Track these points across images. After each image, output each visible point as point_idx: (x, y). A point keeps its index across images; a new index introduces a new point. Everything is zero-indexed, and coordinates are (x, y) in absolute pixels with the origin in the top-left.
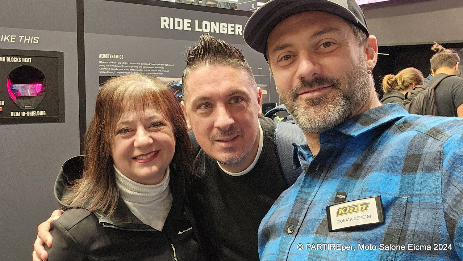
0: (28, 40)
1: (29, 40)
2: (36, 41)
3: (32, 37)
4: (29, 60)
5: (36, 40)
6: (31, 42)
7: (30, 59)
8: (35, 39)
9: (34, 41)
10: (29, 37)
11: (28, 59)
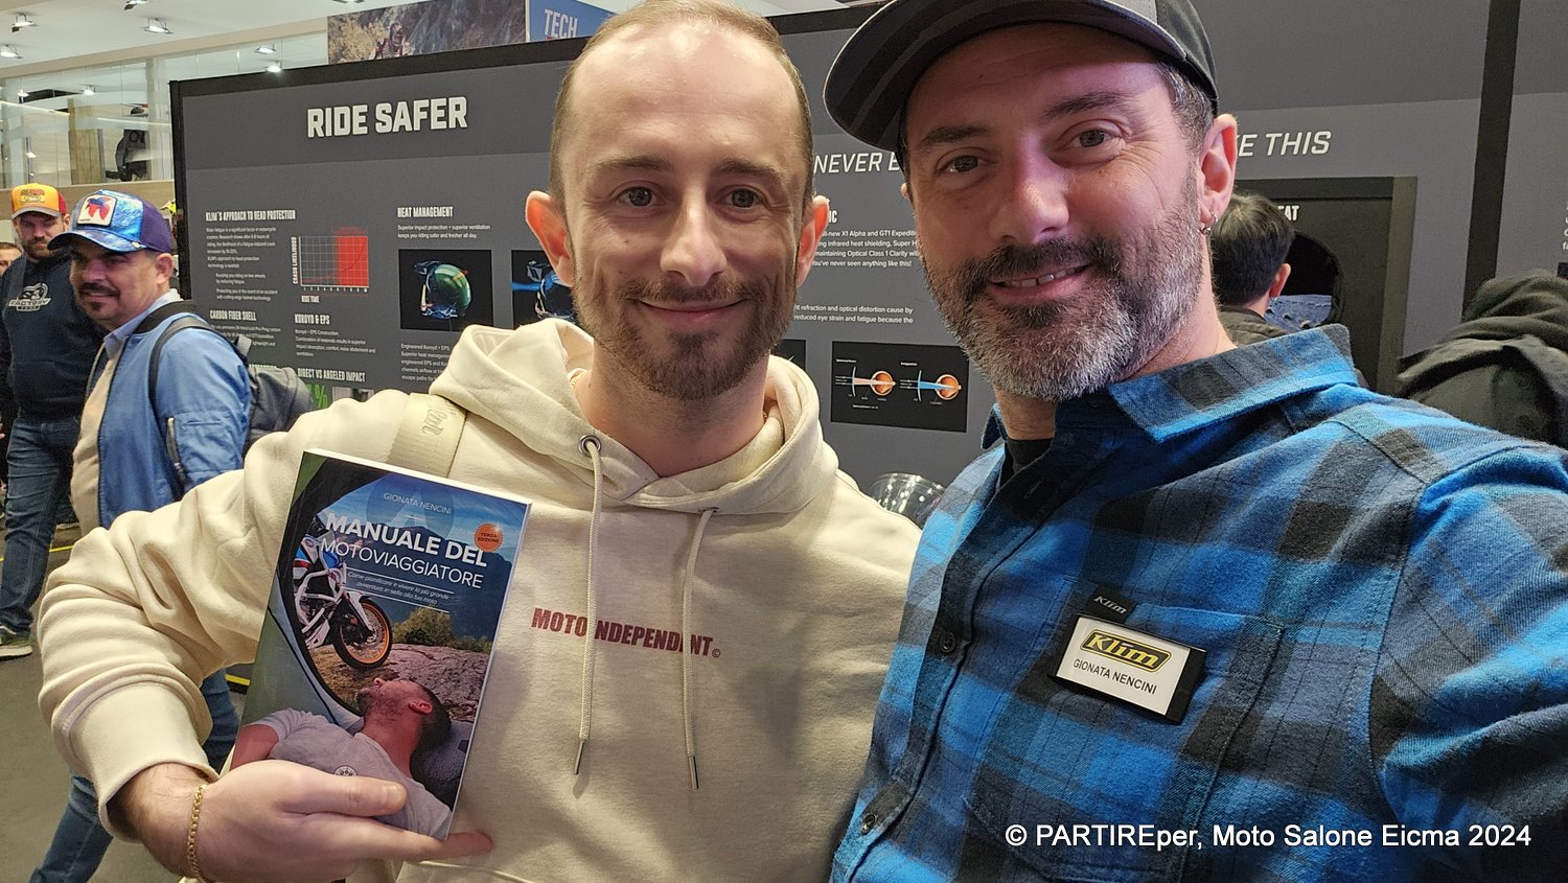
0: (1294, 146)
1: (1297, 144)
2: (1322, 147)
3: (1309, 134)
4: (1292, 211)
5: (1320, 142)
6: (1304, 152)
7: (1296, 208)
8: (1316, 140)
9: (1314, 148)
10: (1300, 134)
11: (1288, 208)
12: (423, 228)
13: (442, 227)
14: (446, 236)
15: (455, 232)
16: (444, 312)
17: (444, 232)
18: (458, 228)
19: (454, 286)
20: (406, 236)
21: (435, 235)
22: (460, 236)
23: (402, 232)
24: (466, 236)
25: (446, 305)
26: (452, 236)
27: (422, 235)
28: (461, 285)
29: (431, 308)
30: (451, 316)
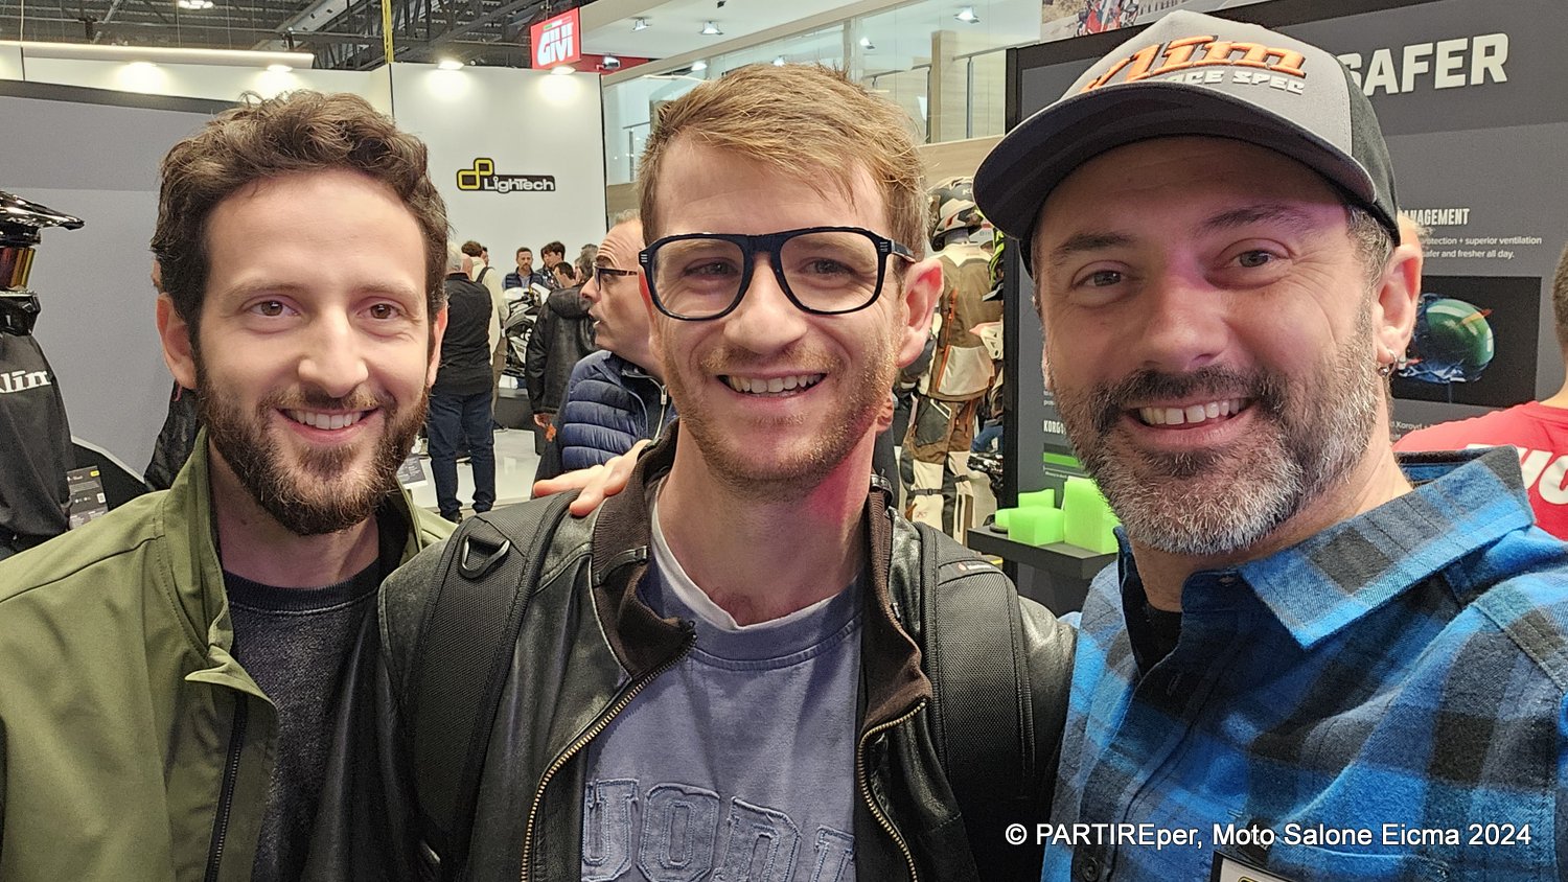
13: (1445, 241)
14: (1452, 254)
15: (1470, 248)
16: (1440, 373)
17: (1449, 248)
18: (1475, 242)
19: (1461, 331)
21: (1432, 253)
22: (1480, 254)
24: (1491, 254)
25: (1446, 361)
26: (1465, 254)
28: (1475, 333)
29: (1414, 365)
30: (1452, 379)
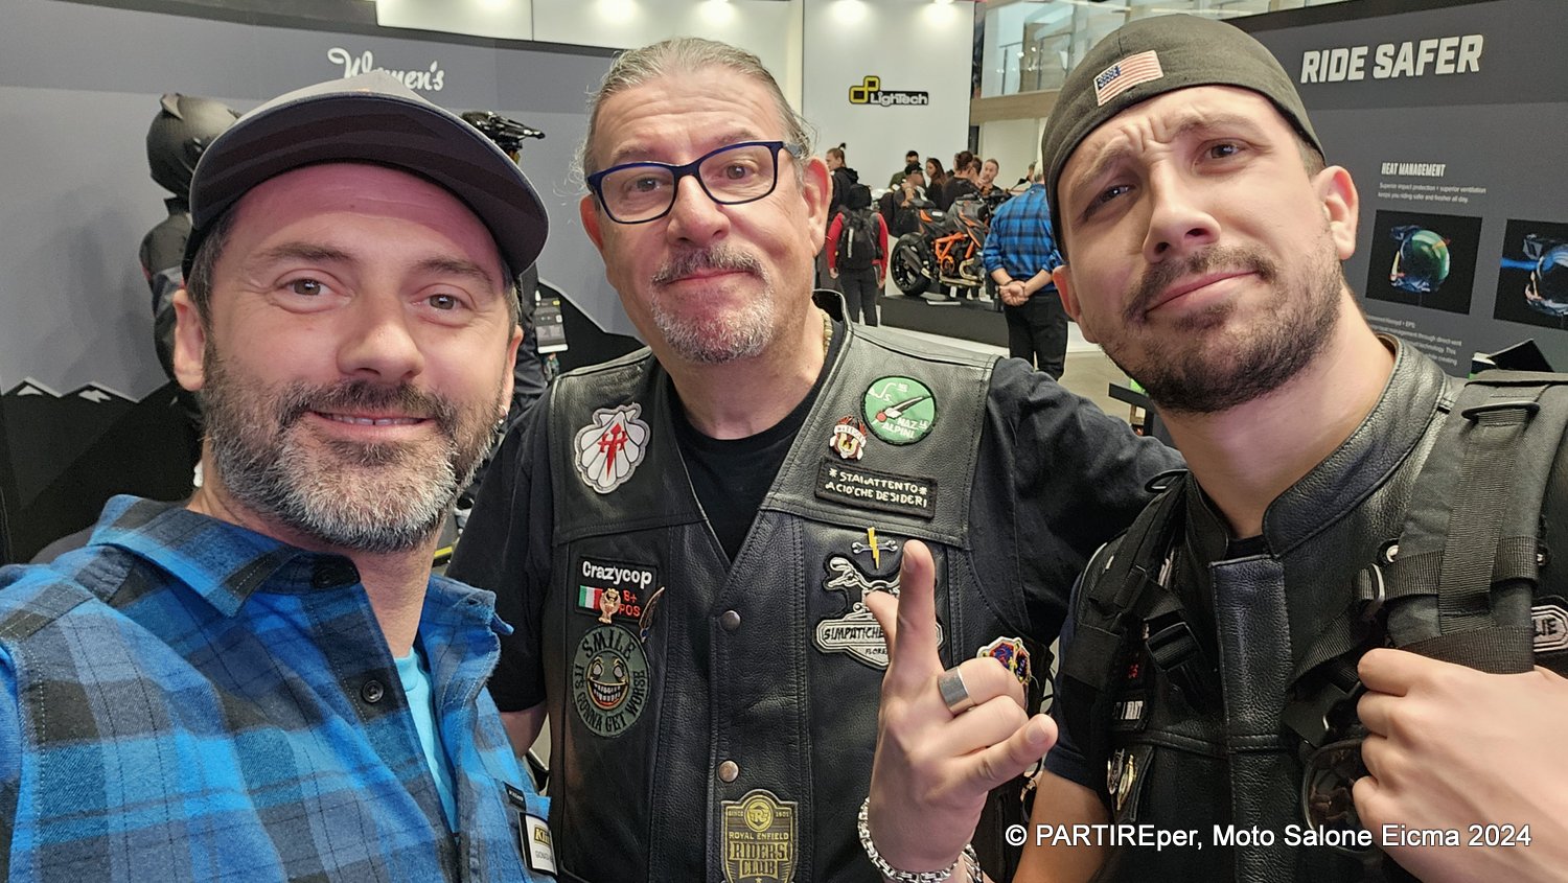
12: (1407, 187)
13: (1429, 188)
14: (1431, 198)
15: (1443, 194)
16: (1416, 284)
17: (1429, 193)
18: (1446, 189)
19: (1431, 255)
20: (1387, 195)
21: (1420, 197)
22: (1448, 199)
23: (1384, 191)
24: (1455, 199)
25: (1418, 277)
26: (1439, 198)
27: (1405, 196)
28: (1439, 255)
29: (1402, 278)
30: (1423, 289)
